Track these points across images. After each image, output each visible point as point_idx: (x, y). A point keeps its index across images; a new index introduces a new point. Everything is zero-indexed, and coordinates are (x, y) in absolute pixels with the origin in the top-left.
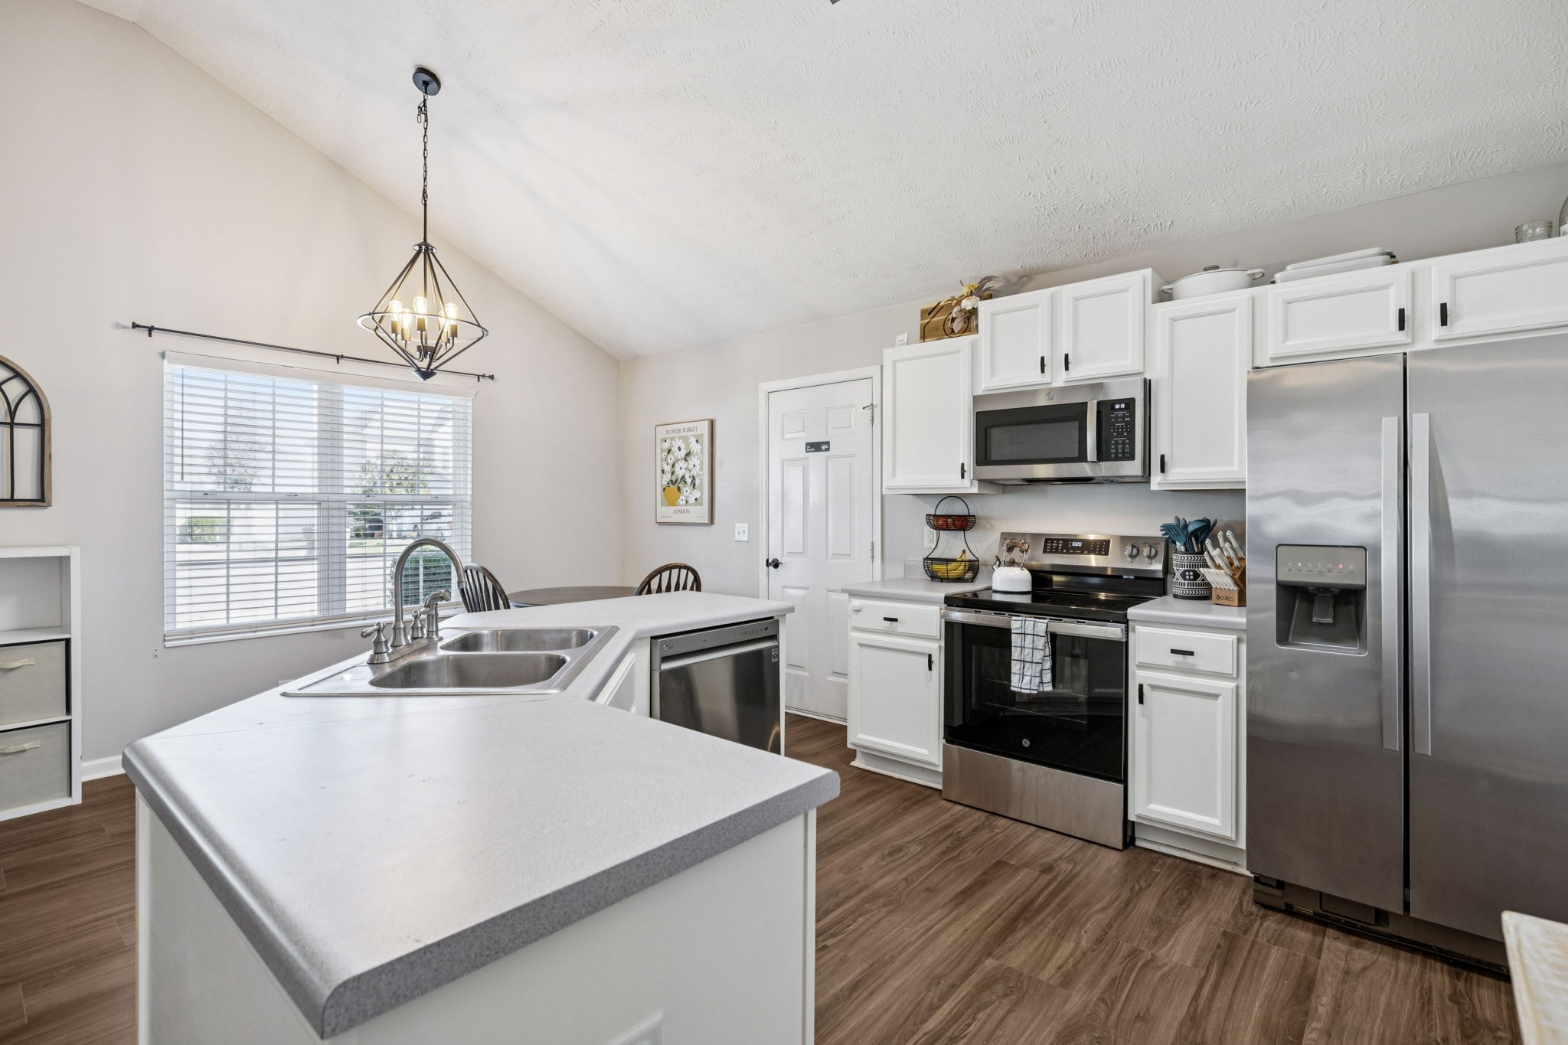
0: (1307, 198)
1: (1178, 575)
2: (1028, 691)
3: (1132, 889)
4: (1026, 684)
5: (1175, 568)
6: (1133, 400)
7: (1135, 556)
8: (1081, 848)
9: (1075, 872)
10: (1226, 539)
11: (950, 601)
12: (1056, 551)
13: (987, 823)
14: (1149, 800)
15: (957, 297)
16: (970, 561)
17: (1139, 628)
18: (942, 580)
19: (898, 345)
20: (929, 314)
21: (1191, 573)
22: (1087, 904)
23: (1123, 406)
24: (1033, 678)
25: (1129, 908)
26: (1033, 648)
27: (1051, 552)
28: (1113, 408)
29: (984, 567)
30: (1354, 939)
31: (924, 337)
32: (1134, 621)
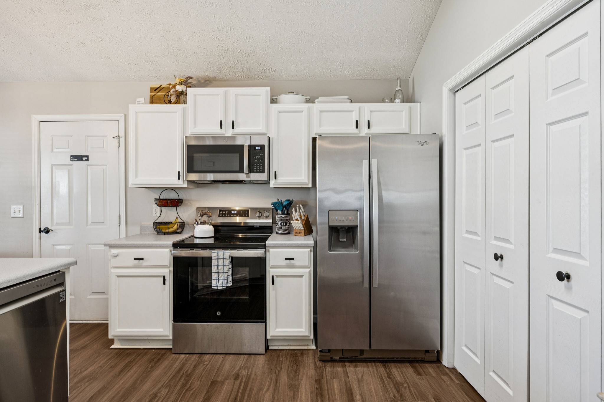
0: (323, 72)
1: (279, 224)
2: (222, 288)
3: (275, 373)
4: (220, 284)
5: (277, 221)
6: (264, 146)
7: (260, 217)
8: (247, 359)
9: (249, 374)
10: (300, 209)
11: (176, 245)
12: (224, 216)
13: (200, 361)
14: (276, 328)
15: (173, 83)
16: (180, 222)
17: (271, 250)
18: (165, 234)
19: (138, 104)
20: (155, 90)
21: (284, 223)
22: (260, 390)
23: (259, 148)
24: (224, 281)
25: (278, 384)
26: (223, 266)
27: (222, 216)
28: (255, 149)
29: (187, 225)
30: (354, 364)
31: (152, 102)
32: (269, 247)
